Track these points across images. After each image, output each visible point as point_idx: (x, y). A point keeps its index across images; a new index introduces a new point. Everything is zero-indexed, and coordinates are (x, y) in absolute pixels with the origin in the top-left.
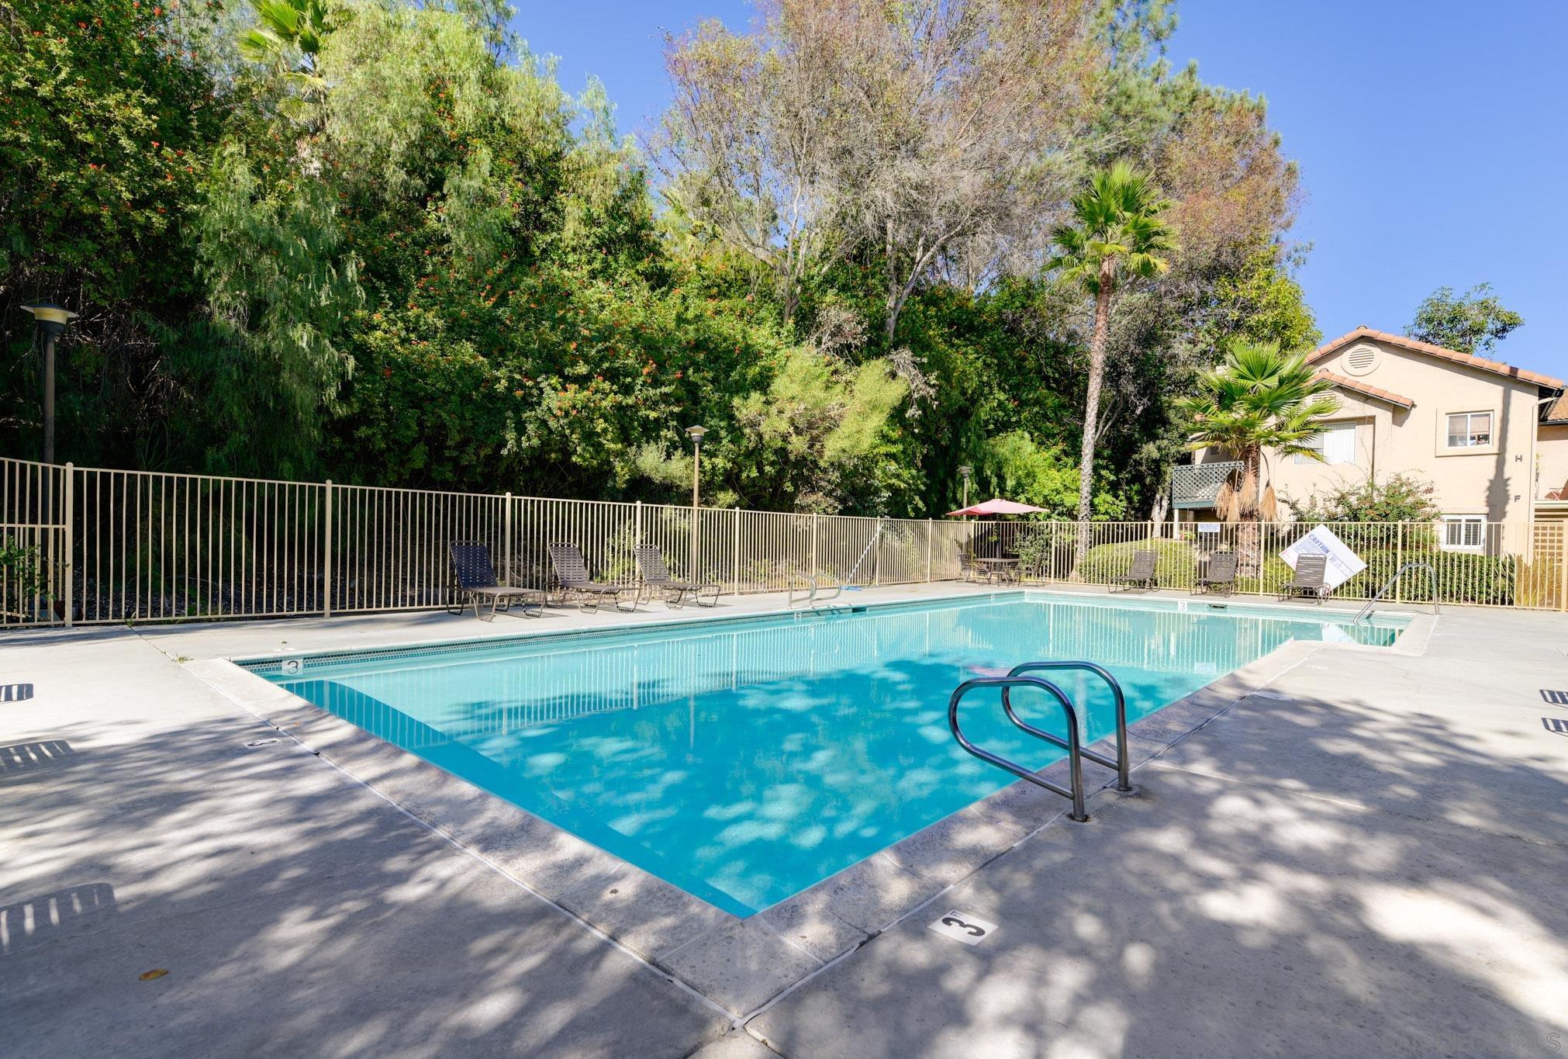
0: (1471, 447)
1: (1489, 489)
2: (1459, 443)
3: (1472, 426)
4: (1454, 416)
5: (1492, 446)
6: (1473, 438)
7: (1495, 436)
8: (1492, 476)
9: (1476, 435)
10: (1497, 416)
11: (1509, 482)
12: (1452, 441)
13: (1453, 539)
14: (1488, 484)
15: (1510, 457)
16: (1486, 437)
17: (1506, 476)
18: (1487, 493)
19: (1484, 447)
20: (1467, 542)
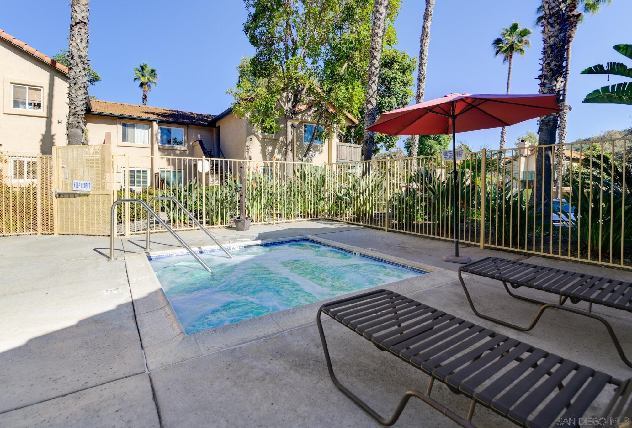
0: (29, 110)
1: (42, 140)
2: (21, 106)
3: (29, 96)
4: (18, 86)
5: (43, 111)
6: (30, 104)
7: (44, 104)
8: (43, 132)
9: (32, 102)
10: (45, 91)
11: (55, 137)
12: (16, 104)
13: (19, 174)
14: (41, 137)
15: (54, 120)
16: (39, 105)
17: (53, 133)
18: (41, 143)
19: (37, 112)
20: (28, 177)
